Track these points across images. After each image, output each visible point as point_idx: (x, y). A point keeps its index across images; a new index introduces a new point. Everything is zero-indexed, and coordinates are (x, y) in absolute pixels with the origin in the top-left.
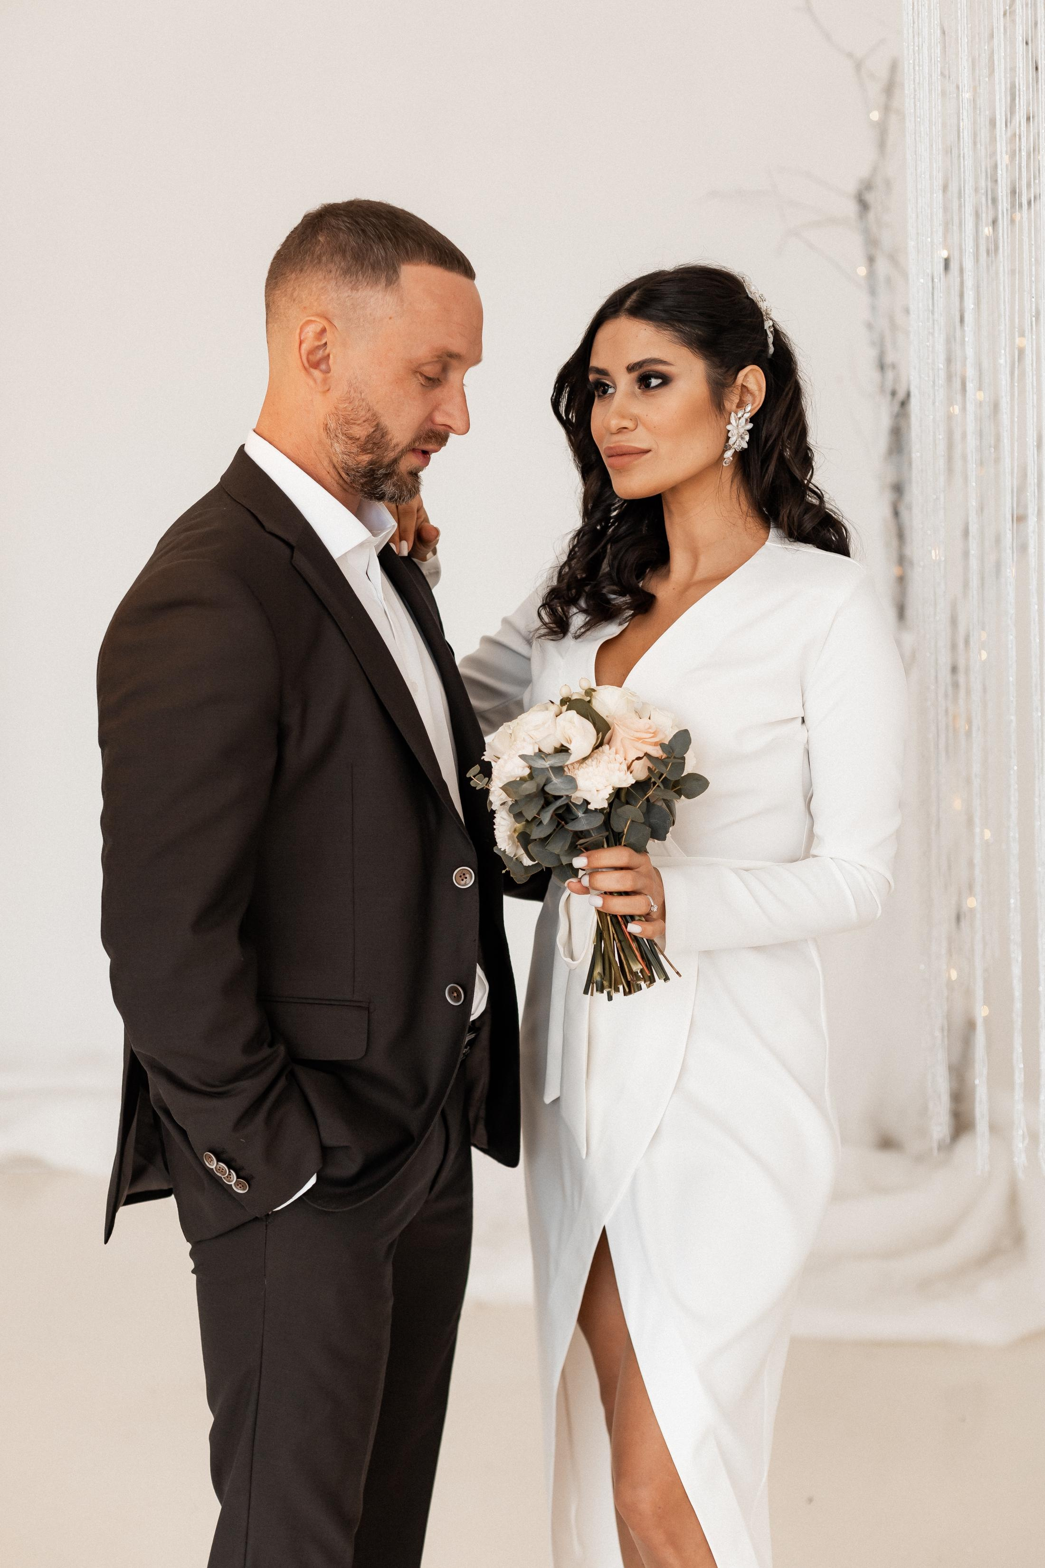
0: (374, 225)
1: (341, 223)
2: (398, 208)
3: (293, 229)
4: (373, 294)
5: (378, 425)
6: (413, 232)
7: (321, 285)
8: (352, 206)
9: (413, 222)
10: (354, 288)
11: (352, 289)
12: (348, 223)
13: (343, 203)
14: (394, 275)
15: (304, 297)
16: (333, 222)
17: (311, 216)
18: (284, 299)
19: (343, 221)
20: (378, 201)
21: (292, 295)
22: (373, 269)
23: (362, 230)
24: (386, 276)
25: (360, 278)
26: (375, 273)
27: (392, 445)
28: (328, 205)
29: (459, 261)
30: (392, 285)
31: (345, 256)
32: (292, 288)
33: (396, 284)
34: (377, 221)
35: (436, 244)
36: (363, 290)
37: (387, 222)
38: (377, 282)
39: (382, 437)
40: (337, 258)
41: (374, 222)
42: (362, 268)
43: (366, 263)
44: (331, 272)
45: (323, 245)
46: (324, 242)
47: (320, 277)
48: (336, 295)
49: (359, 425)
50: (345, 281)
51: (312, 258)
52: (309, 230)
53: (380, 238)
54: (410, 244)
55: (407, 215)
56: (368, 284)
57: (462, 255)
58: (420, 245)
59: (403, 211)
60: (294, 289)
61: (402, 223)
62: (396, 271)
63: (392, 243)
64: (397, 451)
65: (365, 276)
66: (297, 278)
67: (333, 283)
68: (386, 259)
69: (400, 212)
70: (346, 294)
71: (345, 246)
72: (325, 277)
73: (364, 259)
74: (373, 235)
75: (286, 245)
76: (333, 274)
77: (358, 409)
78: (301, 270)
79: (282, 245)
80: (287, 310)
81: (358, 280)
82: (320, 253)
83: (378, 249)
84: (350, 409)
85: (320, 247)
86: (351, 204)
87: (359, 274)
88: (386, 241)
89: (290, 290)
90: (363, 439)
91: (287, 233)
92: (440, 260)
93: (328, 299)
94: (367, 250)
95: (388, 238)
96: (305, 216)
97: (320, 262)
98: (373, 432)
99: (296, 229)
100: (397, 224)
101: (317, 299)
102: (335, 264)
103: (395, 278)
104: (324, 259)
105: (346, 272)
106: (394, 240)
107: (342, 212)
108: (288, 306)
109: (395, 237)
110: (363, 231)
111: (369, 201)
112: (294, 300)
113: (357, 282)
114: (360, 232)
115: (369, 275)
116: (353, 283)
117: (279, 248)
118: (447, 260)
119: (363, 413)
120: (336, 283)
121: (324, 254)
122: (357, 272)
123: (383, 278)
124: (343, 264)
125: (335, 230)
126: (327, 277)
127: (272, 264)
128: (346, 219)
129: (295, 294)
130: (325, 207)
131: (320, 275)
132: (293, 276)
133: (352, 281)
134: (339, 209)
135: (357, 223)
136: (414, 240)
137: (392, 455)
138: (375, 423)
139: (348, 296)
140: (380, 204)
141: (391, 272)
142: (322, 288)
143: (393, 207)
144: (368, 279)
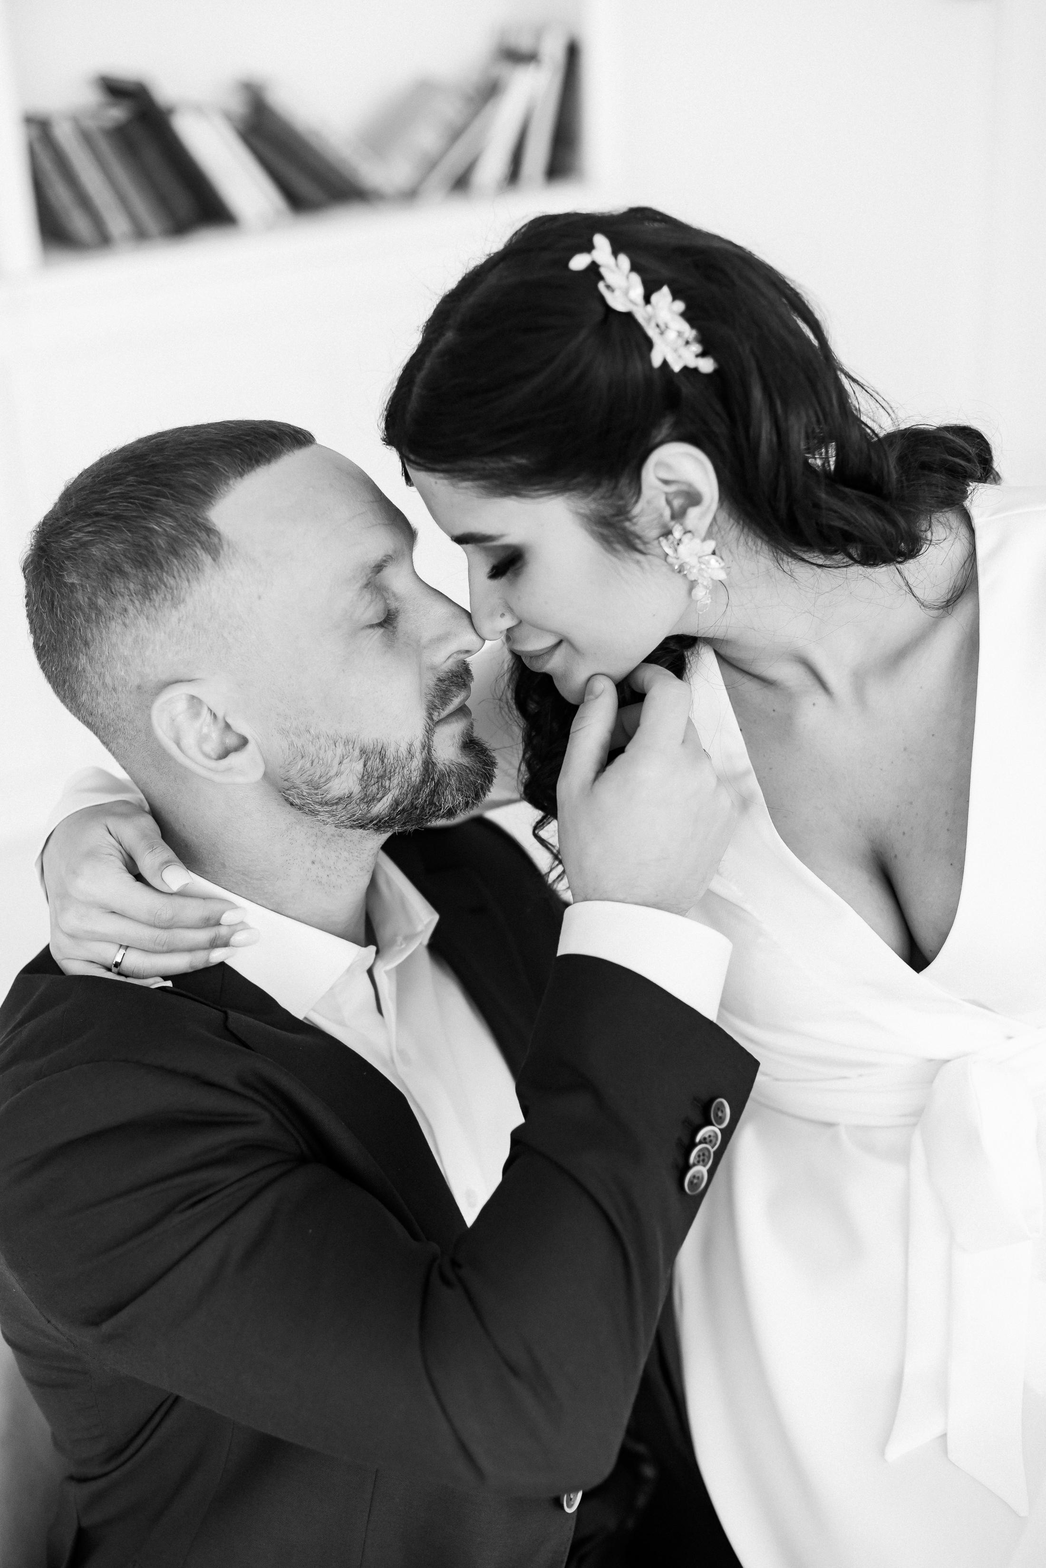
0: (124, 496)
1: (80, 535)
2: (132, 444)
3: (25, 601)
4: (208, 587)
5: (363, 751)
6: (181, 455)
7: (129, 640)
8: (71, 499)
9: (167, 442)
10: (176, 602)
11: (175, 606)
12: (89, 525)
13: (55, 507)
14: (211, 536)
15: (123, 673)
16: (67, 543)
17: (31, 562)
18: (100, 700)
19: (79, 530)
20: (98, 458)
21: (104, 685)
22: (175, 553)
23: (113, 518)
24: (203, 548)
25: (172, 582)
26: (185, 556)
27: (405, 753)
28: (39, 526)
29: (274, 436)
30: (221, 552)
31: (125, 572)
32: (97, 677)
33: (225, 547)
34: (121, 487)
35: (224, 442)
36: (191, 594)
37: (136, 476)
38: (198, 568)
39: (382, 758)
40: (118, 584)
41: (119, 493)
42: (162, 568)
43: (160, 554)
44: (126, 610)
45: (82, 586)
46: (82, 581)
47: (118, 629)
48: (163, 634)
49: (337, 775)
50: (157, 605)
51: (84, 614)
52: (46, 582)
53: (149, 507)
54: (192, 477)
55: (152, 441)
56: (188, 580)
57: (270, 423)
58: (207, 465)
59: (140, 441)
60: (101, 675)
61: (154, 459)
62: (210, 531)
63: (168, 498)
64: (418, 754)
65: (176, 574)
66: (91, 660)
67: (142, 621)
68: (181, 526)
69: (141, 445)
70: (174, 620)
71: (112, 559)
72: (125, 624)
73: (153, 552)
74: (135, 511)
75: (37, 626)
76: (131, 610)
77: (321, 757)
78: (86, 644)
79: (31, 632)
80: (118, 710)
81: (171, 588)
82: (89, 598)
83: (158, 524)
84: (308, 765)
85: (81, 591)
86: (67, 496)
87: (165, 580)
88: (158, 503)
89: (96, 681)
90: (356, 789)
91: (23, 612)
92: (250, 459)
93: (157, 648)
94: (145, 538)
95: (157, 496)
96: (24, 570)
97: (99, 612)
98: (365, 766)
99: (28, 596)
100: (150, 466)
101: (143, 662)
102: (122, 596)
103: (216, 540)
104: (101, 602)
105: (147, 591)
106: (166, 490)
107: (67, 519)
108: (115, 703)
109: (165, 485)
110: (117, 518)
111: (86, 471)
112: (114, 689)
113: (173, 592)
114: (114, 524)
115: (180, 568)
116: (169, 597)
117: (31, 640)
118: (259, 449)
119: (330, 754)
120: (147, 619)
121: (95, 594)
122: (161, 580)
123: (202, 555)
124: (132, 586)
125: (79, 551)
126: (127, 621)
127: (43, 667)
128: (80, 524)
129: (108, 680)
130: (38, 532)
131: (116, 626)
132: (83, 660)
133: (165, 595)
134: (57, 519)
135: (97, 514)
136: (190, 465)
137: (416, 764)
138: (357, 752)
139: (179, 620)
140: (103, 461)
141: (203, 536)
142: (136, 641)
143: (124, 449)
144: (183, 575)
